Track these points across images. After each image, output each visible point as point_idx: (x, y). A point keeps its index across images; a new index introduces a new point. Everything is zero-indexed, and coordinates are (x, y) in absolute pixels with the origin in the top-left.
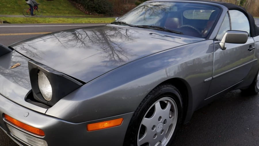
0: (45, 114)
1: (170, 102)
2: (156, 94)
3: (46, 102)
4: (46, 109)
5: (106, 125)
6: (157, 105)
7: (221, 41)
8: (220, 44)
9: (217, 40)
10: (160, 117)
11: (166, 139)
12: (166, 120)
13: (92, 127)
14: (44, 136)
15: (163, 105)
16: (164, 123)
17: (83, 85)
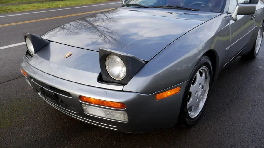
0: (122, 91)
1: (205, 71)
2: (199, 65)
3: (117, 81)
4: (123, 87)
5: (169, 93)
6: (198, 74)
7: (233, 13)
8: (233, 16)
9: (229, 13)
10: (200, 84)
11: (202, 102)
12: (203, 86)
13: (159, 96)
14: (125, 108)
15: (201, 74)
16: (202, 89)
17: (146, 64)
